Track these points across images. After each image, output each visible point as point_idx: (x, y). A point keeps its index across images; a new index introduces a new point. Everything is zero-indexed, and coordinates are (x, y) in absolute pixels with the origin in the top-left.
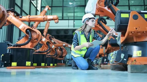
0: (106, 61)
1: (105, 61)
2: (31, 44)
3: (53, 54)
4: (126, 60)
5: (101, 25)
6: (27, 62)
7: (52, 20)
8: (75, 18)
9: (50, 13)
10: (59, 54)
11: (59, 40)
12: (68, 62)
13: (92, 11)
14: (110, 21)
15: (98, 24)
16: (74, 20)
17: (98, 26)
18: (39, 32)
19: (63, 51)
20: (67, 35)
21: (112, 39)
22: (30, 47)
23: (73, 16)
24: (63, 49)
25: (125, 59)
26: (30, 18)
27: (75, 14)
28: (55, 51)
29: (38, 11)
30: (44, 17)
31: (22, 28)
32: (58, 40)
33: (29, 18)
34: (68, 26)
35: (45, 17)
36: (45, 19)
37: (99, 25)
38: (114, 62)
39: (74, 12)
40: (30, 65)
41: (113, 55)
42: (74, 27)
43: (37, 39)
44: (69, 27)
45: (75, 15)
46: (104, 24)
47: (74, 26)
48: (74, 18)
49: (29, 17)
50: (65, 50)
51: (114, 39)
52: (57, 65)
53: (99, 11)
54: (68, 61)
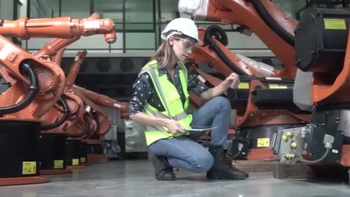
0: (243, 149)
1: (240, 149)
2: (36, 106)
3: (80, 132)
4: (337, 152)
5: (213, 48)
6: (24, 163)
7: (97, 32)
8: (127, 27)
9: (53, 12)
10: (93, 130)
11: (87, 89)
12: (108, 149)
13: (198, 8)
14: (245, 36)
15: (204, 46)
16: (124, 31)
17: (206, 50)
18: (58, 70)
19: (101, 119)
20: (105, 73)
21: (257, 87)
22: (31, 117)
23: (122, 21)
24: (100, 113)
25: (334, 151)
26: (28, 25)
27: (127, 14)
28: (84, 121)
29: (21, 4)
30: (72, 24)
31: (7, 59)
32: (83, 89)
33: (26, 27)
34: (110, 49)
35: (77, 24)
36: (74, 30)
37: (210, 48)
38: (302, 159)
39: (124, 11)
40: (33, 172)
41: (292, 136)
42: (124, 52)
43: (53, 91)
44: (112, 51)
45: (126, 18)
46: (222, 45)
47: (124, 49)
48: (124, 27)
49: (26, 22)
50: (106, 118)
51: (264, 87)
52: (86, 160)
53: (216, 9)
54: (108, 145)
